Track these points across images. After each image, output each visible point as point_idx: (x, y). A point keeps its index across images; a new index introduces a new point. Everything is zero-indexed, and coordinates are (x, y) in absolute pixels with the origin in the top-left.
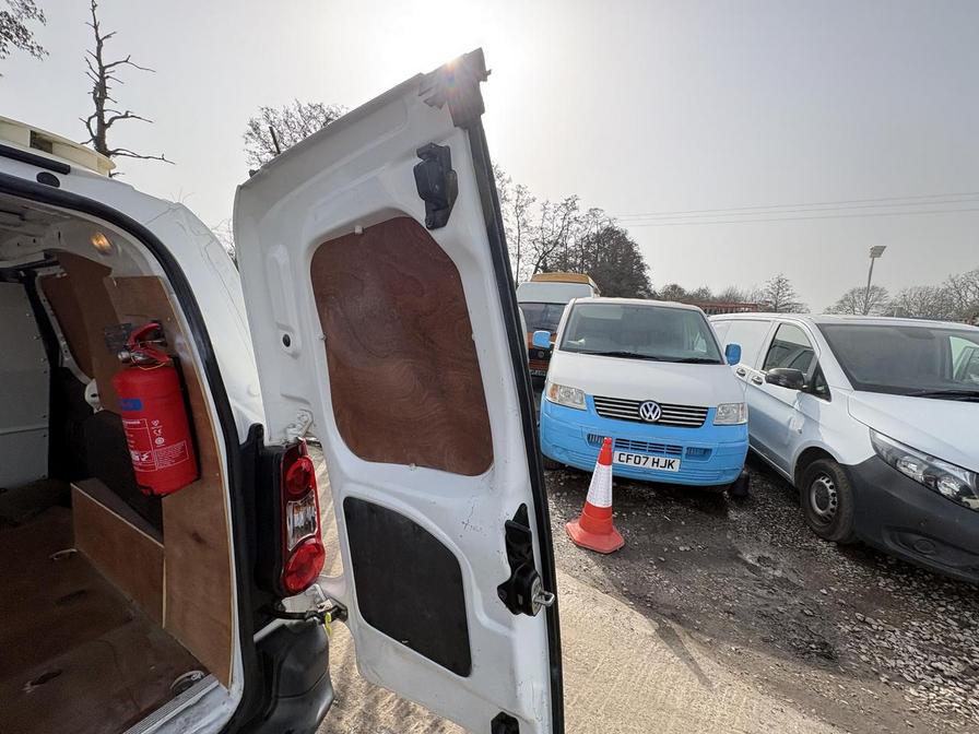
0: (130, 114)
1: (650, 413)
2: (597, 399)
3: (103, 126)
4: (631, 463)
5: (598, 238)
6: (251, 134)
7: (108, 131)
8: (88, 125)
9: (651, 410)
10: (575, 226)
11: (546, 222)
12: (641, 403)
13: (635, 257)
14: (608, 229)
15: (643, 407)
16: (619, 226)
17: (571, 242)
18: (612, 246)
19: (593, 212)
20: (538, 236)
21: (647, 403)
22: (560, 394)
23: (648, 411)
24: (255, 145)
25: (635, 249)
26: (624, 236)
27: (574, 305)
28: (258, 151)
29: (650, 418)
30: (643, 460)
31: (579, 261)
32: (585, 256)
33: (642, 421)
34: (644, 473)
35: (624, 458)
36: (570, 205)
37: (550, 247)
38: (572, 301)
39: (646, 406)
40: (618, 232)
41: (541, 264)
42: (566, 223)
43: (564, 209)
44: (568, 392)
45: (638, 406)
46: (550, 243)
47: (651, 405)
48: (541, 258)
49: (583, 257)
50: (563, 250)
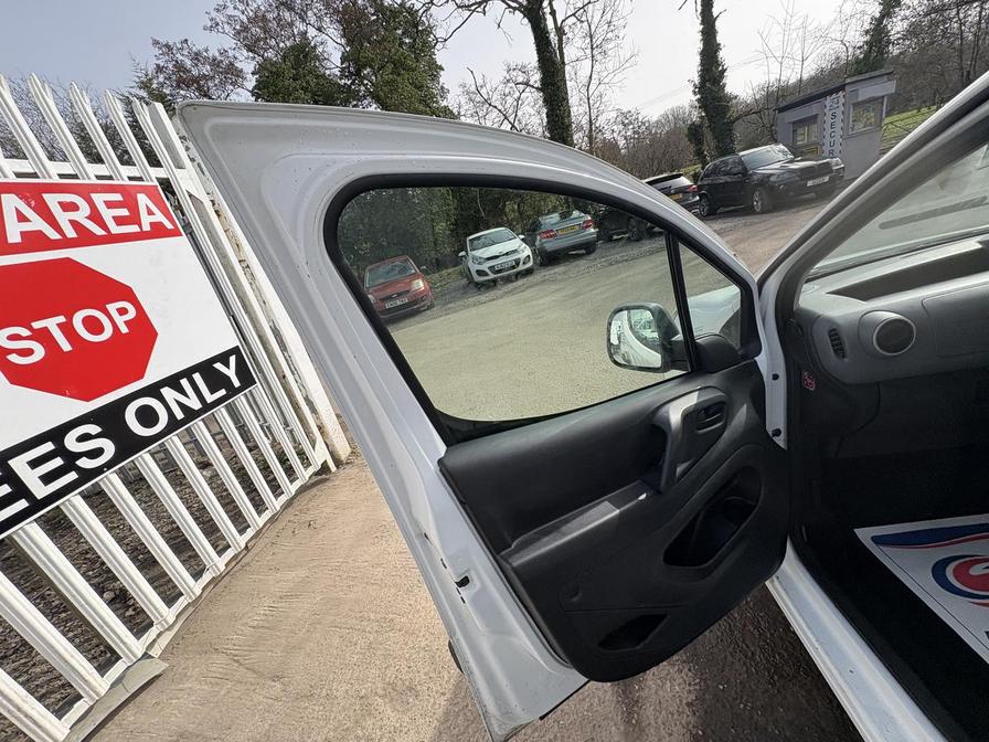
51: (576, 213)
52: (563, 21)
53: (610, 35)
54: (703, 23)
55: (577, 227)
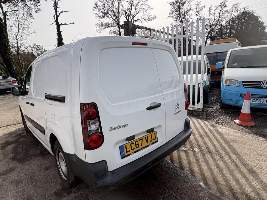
0: (64, 11)
1: (265, 85)
2: (243, 82)
3: (57, 17)
4: (257, 102)
5: (238, 18)
6: (95, 7)
7: (59, 18)
8: (54, 17)
9: (265, 84)
10: (226, 14)
11: (211, 16)
12: (261, 82)
13: (260, 23)
14: (243, 13)
15: (262, 83)
16: (249, 10)
17: (224, 23)
18: (246, 20)
19: (235, 6)
20: (207, 23)
21: (264, 82)
22: (228, 82)
23: (264, 84)
24: (96, 11)
25: (260, 19)
26: (253, 14)
27: (231, 52)
28: (97, 13)
29: (265, 86)
30: (262, 101)
31: (228, 31)
32: (231, 28)
33: (262, 88)
34: (263, 105)
35: (254, 101)
36: (223, 5)
37: (214, 27)
38: (231, 50)
39: (263, 83)
40: (249, 13)
41: (209, 36)
42: (221, 14)
43: (220, 8)
44: (231, 81)
45: (260, 83)
46: (213, 25)
47: (265, 82)
48: (209, 33)
49: (231, 29)
50: (220, 27)
51: (10, 77)
52: (6, 12)
53: (26, 23)
54: (57, 31)
55: (10, 83)
